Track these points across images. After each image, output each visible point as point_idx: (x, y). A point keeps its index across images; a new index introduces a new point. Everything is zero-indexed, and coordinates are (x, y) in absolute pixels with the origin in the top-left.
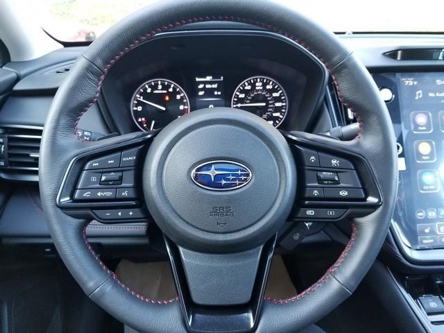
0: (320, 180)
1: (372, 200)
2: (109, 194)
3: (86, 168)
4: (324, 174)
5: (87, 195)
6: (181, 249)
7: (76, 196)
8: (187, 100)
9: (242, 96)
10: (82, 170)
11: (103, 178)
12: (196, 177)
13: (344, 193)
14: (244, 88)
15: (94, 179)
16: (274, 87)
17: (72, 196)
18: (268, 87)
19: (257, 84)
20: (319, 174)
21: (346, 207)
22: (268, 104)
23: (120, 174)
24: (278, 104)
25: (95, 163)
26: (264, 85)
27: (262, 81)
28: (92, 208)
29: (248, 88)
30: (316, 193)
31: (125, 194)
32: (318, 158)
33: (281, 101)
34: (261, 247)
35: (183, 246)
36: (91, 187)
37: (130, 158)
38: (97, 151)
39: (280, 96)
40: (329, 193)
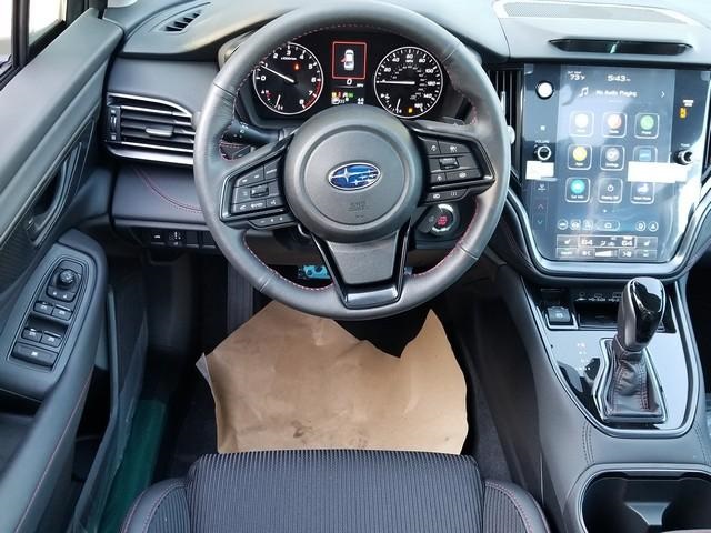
0: (442, 166)
1: (488, 178)
2: (260, 205)
3: (238, 184)
4: (445, 161)
5: (243, 208)
6: (328, 243)
7: (235, 210)
8: (321, 71)
9: (388, 70)
10: (233, 187)
11: (253, 192)
12: (333, 180)
13: (463, 175)
14: (391, 59)
15: (245, 194)
16: (427, 61)
17: (230, 211)
18: (421, 61)
19: (408, 56)
20: (441, 160)
21: (467, 187)
22: (418, 82)
23: (265, 186)
24: (430, 83)
25: (244, 180)
26: (416, 58)
27: (414, 51)
28: (249, 219)
29: (396, 60)
30: (439, 178)
31: (274, 203)
32: (438, 146)
33: (435, 79)
34: (398, 231)
35: (331, 241)
36: (245, 201)
37: (271, 171)
38: (244, 169)
39: (435, 73)
40: (451, 177)
